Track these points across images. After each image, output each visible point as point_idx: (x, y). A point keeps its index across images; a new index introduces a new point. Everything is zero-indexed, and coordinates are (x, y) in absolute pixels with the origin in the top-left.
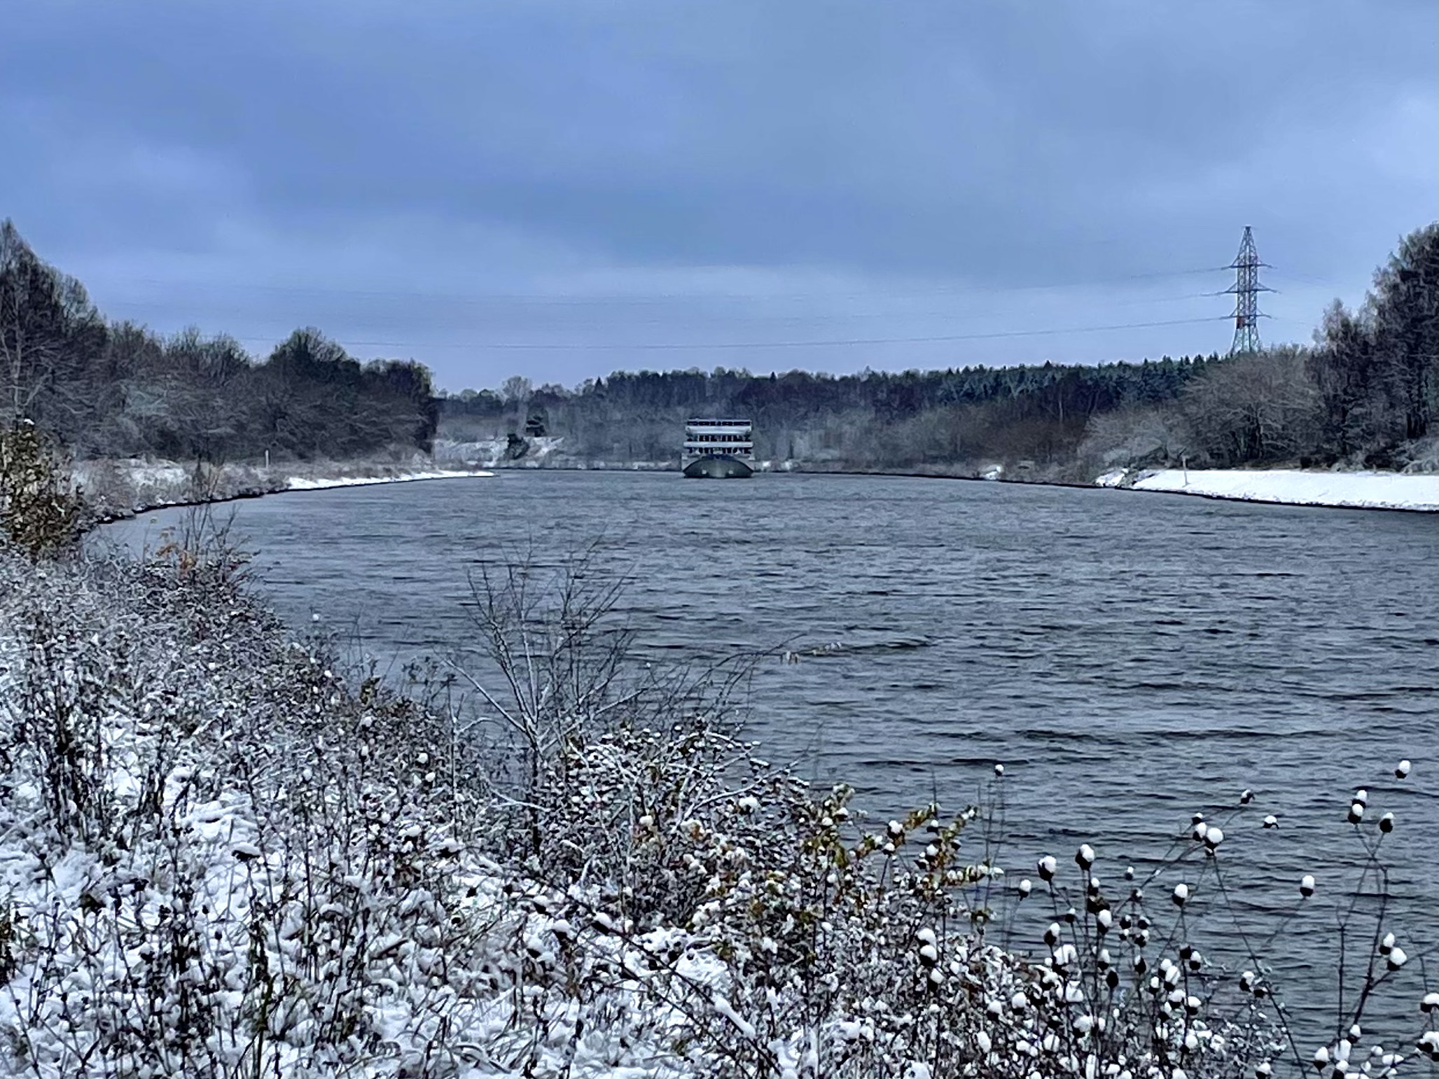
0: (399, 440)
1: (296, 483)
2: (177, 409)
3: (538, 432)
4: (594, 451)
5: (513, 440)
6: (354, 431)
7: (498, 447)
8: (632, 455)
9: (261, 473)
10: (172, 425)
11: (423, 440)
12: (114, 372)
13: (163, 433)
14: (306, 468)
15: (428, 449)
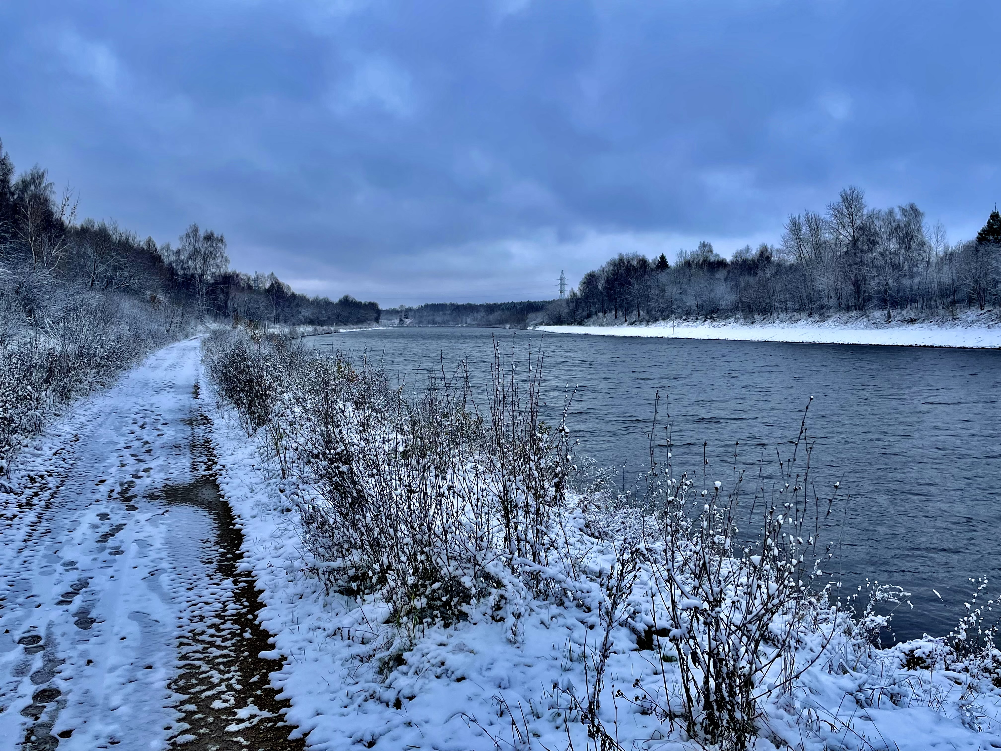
0: (370, 320)
1: (341, 330)
2: (313, 314)
3: (407, 318)
4: (420, 322)
5: (401, 320)
6: (358, 318)
7: (397, 321)
8: (429, 323)
9: (332, 329)
10: (312, 318)
11: (377, 320)
12: (298, 305)
13: (310, 319)
14: (345, 327)
15: (378, 322)
